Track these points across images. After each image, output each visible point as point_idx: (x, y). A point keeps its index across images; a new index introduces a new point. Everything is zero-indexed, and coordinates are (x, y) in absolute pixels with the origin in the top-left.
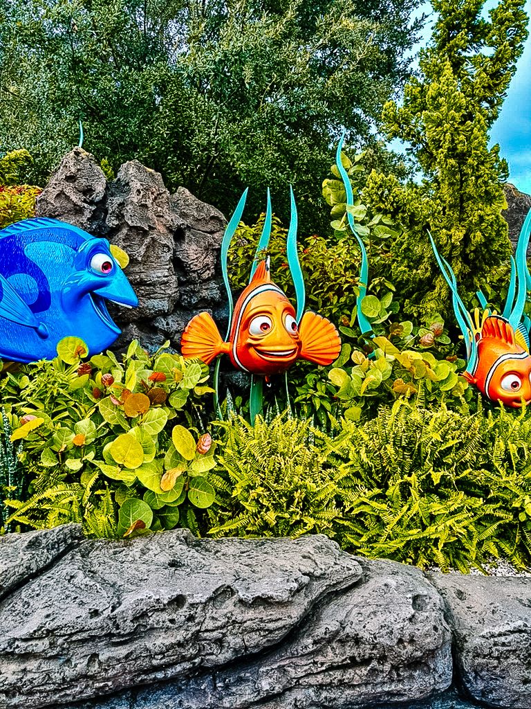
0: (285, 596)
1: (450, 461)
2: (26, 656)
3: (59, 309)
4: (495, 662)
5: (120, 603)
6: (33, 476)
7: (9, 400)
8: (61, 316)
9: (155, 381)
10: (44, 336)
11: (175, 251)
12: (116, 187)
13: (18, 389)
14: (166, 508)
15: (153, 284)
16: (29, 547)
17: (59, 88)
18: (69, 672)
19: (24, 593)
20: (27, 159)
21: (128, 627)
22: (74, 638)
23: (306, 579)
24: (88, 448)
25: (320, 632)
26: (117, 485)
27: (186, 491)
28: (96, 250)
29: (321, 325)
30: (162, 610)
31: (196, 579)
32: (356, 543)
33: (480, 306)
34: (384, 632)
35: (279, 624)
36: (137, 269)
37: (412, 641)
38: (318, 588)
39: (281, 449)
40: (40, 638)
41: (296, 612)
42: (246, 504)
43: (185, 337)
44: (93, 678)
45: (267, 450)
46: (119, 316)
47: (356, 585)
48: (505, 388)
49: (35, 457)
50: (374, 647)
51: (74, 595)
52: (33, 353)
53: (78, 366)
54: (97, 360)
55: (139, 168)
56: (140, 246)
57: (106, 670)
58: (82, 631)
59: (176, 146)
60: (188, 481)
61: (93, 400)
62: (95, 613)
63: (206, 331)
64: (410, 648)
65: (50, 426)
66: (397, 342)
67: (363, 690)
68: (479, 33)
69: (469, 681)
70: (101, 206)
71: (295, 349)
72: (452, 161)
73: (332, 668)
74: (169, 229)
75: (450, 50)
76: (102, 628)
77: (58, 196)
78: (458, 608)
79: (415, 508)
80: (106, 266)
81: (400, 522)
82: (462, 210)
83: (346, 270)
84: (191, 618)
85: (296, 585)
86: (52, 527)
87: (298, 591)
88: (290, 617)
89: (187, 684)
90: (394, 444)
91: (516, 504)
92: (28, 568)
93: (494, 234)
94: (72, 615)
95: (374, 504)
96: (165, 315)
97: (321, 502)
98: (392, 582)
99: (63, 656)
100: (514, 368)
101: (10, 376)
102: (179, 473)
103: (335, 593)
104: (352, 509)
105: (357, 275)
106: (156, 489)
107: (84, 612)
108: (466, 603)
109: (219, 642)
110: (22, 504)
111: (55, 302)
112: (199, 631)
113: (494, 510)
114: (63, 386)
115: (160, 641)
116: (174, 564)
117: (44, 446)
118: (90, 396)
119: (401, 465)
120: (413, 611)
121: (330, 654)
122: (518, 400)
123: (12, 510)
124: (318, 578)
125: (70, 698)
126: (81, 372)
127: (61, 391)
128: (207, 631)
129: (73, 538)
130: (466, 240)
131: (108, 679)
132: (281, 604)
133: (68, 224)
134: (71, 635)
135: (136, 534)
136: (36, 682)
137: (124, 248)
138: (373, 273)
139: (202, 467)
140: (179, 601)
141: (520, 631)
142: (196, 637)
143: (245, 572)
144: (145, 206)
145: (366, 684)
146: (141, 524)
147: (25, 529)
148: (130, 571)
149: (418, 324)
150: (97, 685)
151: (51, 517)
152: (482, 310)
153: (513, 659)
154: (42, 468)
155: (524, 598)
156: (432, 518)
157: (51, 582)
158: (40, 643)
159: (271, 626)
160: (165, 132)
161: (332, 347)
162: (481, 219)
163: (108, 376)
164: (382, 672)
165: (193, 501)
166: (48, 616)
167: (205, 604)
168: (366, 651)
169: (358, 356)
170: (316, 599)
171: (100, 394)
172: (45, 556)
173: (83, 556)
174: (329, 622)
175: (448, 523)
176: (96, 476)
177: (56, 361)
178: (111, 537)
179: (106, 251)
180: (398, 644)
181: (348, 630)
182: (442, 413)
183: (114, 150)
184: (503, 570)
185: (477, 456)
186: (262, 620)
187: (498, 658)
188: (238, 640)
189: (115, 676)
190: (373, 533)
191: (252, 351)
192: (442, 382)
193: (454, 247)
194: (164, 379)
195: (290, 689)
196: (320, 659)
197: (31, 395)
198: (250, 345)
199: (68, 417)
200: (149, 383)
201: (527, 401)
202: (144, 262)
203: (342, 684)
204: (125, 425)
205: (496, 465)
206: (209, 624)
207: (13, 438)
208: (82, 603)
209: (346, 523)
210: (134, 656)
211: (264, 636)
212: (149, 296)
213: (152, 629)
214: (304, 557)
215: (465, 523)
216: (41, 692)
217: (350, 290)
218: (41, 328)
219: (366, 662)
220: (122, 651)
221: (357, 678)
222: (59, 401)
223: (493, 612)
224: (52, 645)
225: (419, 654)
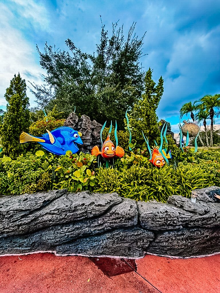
0: (104, 204)
1: (144, 178)
2: (53, 214)
3: (67, 145)
4: (146, 220)
5: (72, 204)
6: (59, 179)
7: (56, 163)
8: (67, 146)
9: (84, 160)
10: (64, 150)
11: (92, 133)
12: (80, 120)
13: (58, 161)
14: (85, 186)
15: (87, 140)
16: (56, 193)
17: (71, 100)
18: (61, 217)
19: (54, 202)
20: (64, 113)
21: (73, 209)
22: (63, 211)
23: (109, 201)
24: (70, 173)
25: (111, 212)
26: (75, 181)
27: (89, 183)
28: (75, 133)
29: (121, 149)
30: (80, 206)
31: (87, 200)
32: (124, 195)
33: (156, 145)
34: (123, 212)
35: (103, 210)
36: (84, 137)
37: (129, 214)
38: (112, 203)
39: (110, 175)
40: (56, 210)
41: (106, 208)
42: (101, 186)
43: (92, 151)
44: (66, 219)
45: (107, 175)
46: (79, 146)
47: (120, 203)
48: (157, 163)
49: (59, 175)
50: (121, 215)
51: (63, 202)
52: (62, 153)
53: (70, 156)
54: (73, 155)
55: (85, 116)
56: (85, 132)
57: (68, 218)
58: (64, 209)
59: (95, 111)
60: (89, 181)
61: (72, 163)
62: (67, 206)
63: (97, 150)
64: (128, 216)
65: (63, 168)
66: (136, 153)
67: (119, 224)
68: (154, 90)
69: (141, 223)
70: (77, 124)
71: (114, 154)
72: (147, 117)
73: (113, 219)
74: (91, 129)
75: (148, 94)
76: (68, 209)
77: (68, 122)
78: (140, 208)
79: (136, 188)
80: (77, 136)
81: (133, 191)
82: (149, 126)
83: (127, 137)
84: (85, 208)
85: (107, 202)
86: (62, 189)
87: (107, 203)
88: (105, 209)
89: (85, 221)
90: (133, 174)
91: (157, 188)
92: (56, 197)
93: (156, 131)
94: (62, 206)
95: (128, 187)
96: (89, 146)
97: (117, 186)
98: (127, 202)
99: (60, 214)
100: (159, 159)
101: (56, 158)
102: (88, 179)
103: (115, 204)
104: (123, 188)
105: (129, 139)
106: (82, 182)
107: (65, 206)
108: (142, 207)
109: (91, 213)
110: (56, 184)
111: (66, 143)
112: (87, 210)
113: (153, 189)
114: (66, 160)
115: (79, 212)
116: (84, 197)
117: (61, 173)
118: (71, 163)
119: (134, 179)
120: (130, 208)
121: (113, 216)
122: (160, 166)
123: (54, 185)
124: (112, 201)
125: (61, 223)
126: (70, 158)
127: (66, 161)
128: (88, 210)
129: (65, 191)
130: (150, 132)
131: (69, 219)
132: (103, 206)
133: (70, 127)
134: (62, 210)
135: (78, 191)
136: (55, 219)
137: (81, 132)
138: (132, 138)
139: (92, 178)
140: (83, 204)
141: (151, 213)
142: (86, 212)
143: (98, 199)
144: (86, 124)
145: (120, 223)
146: (79, 189)
147: (57, 189)
148: (75, 198)
149: (141, 149)
150: (66, 220)
151: (62, 187)
152: (156, 146)
153: (150, 219)
154: (61, 177)
155: (154, 207)
156: (140, 190)
157: (60, 200)
158: (56, 211)
159: (101, 210)
160: (92, 108)
161: (123, 153)
162: (153, 128)
163: (75, 158)
164: (123, 220)
165: (90, 185)
166: (58, 206)
167: (88, 205)
168: (120, 216)
169: (127, 156)
170: (111, 205)
171: (74, 162)
172: (59, 195)
173: (67, 195)
174: (113, 210)
175: (143, 191)
176: (71, 179)
177: (65, 155)
178: (73, 191)
179: (77, 133)
180: (126, 215)
181: (116, 212)
182: (143, 168)
183: (82, 112)
184: (155, 201)
185: (150, 177)
186: (99, 209)
187: (147, 219)
188: (94, 213)
189: (70, 219)
190: (128, 193)
191: (105, 154)
192: (144, 161)
193: (147, 134)
194: (86, 159)
195: (105, 223)
196: (111, 217)
197: (60, 162)
198: (104, 153)
199: (67, 167)
200: (83, 160)
201: (162, 166)
202: (85, 135)
203: (115, 223)
204: (78, 169)
205: (154, 179)
206: (89, 209)
207: (55, 171)
208: (65, 204)
209: (122, 191)
210: (74, 215)
211: (100, 212)
212: (86, 142)
213: (78, 210)
214: (110, 197)
215: (147, 191)
216: (56, 221)
217: (127, 141)
218: (63, 148)
219: (120, 218)
220: (72, 214)
221: (118, 221)
222: (65, 163)
223: (147, 209)
224: (58, 212)
225: (130, 217)
